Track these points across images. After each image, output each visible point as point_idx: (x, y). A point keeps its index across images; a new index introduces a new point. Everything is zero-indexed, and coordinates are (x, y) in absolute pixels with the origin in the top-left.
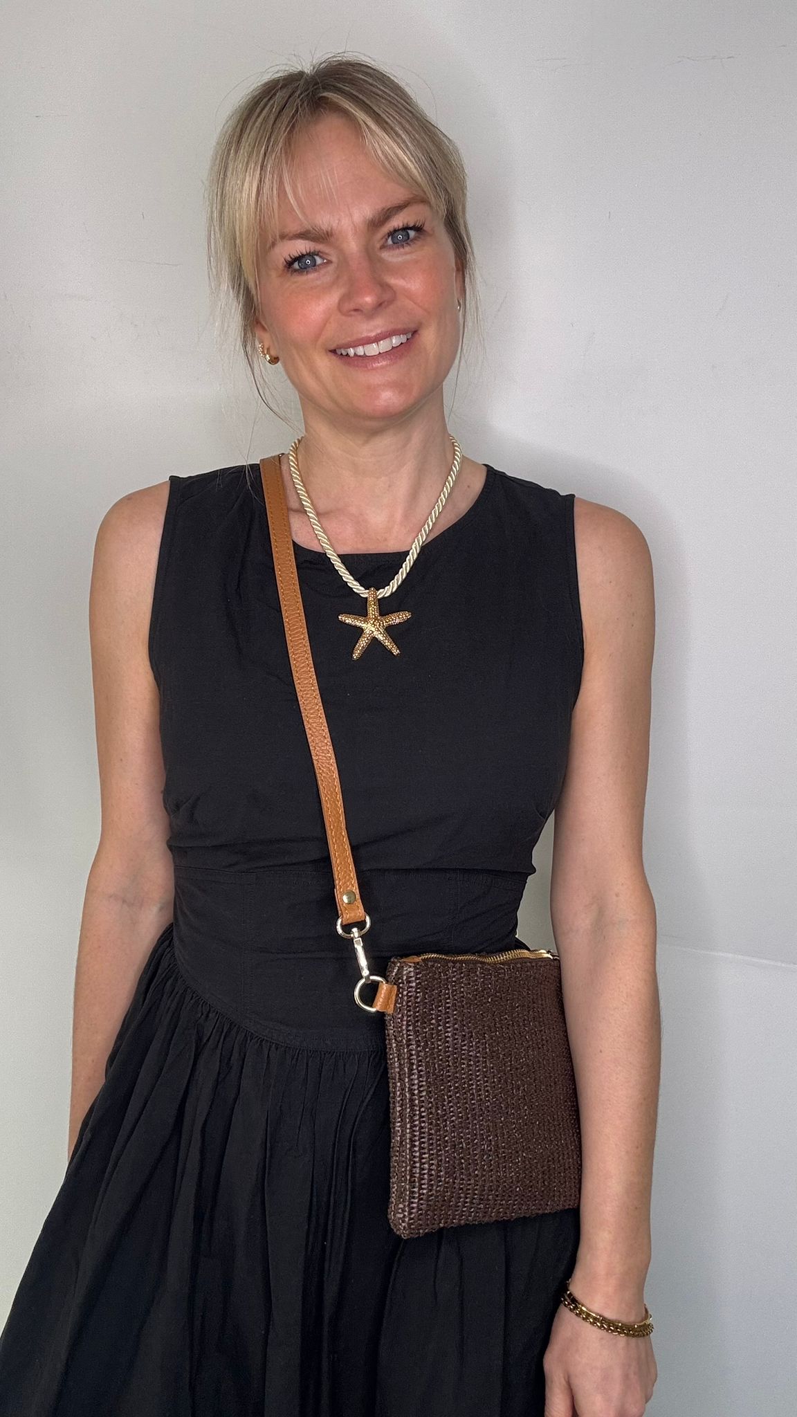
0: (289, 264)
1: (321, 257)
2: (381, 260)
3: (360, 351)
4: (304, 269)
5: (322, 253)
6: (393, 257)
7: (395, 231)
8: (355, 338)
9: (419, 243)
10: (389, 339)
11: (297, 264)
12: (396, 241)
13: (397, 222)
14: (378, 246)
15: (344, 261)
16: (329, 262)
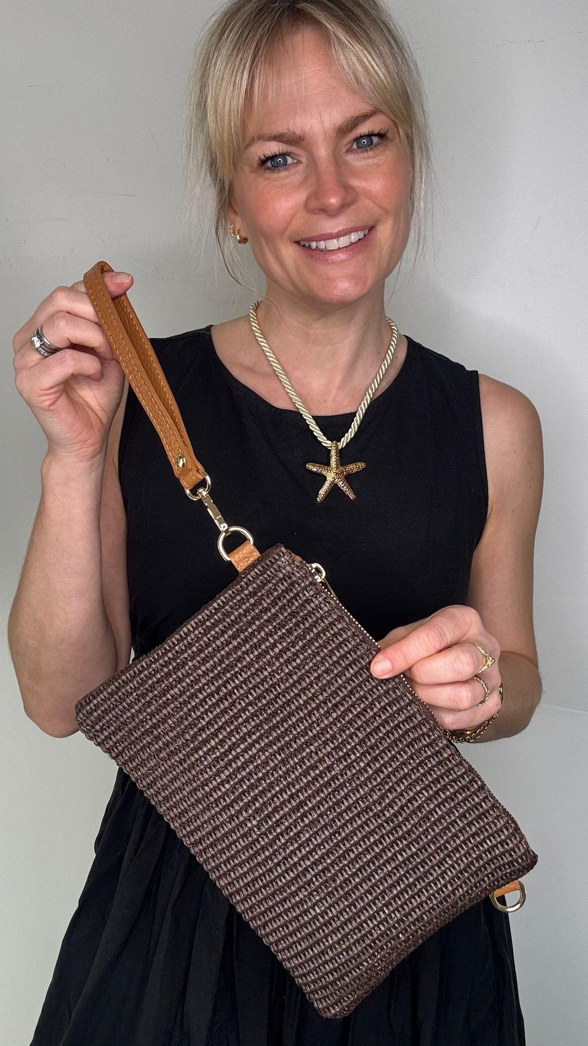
0: (263, 162)
1: (292, 157)
2: (346, 163)
3: (322, 245)
4: (276, 168)
5: (293, 154)
6: (357, 161)
7: (362, 137)
8: (318, 233)
9: (381, 149)
10: (348, 236)
11: (270, 163)
12: (360, 146)
13: (364, 129)
14: (344, 150)
15: (313, 161)
16: (299, 162)
